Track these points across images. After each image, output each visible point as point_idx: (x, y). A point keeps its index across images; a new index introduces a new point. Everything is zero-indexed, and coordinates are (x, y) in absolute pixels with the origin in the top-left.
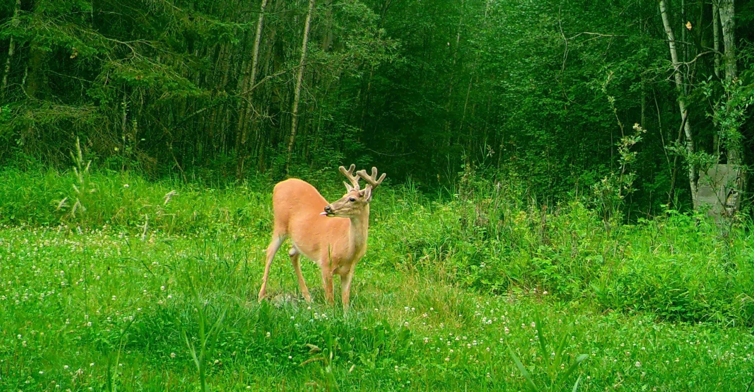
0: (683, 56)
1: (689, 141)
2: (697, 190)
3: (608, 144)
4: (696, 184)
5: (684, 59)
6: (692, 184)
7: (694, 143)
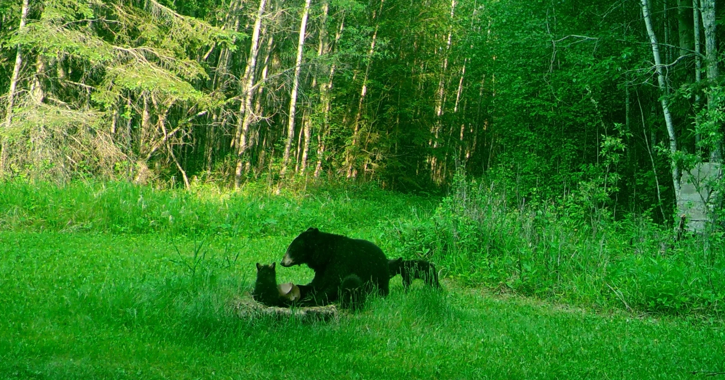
0: (665, 59)
1: (672, 140)
2: (680, 188)
3: (593, 144)
4: (679, 182)
5: (667, 61)
6: (675, 182)
7: (677, 143)
